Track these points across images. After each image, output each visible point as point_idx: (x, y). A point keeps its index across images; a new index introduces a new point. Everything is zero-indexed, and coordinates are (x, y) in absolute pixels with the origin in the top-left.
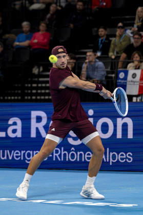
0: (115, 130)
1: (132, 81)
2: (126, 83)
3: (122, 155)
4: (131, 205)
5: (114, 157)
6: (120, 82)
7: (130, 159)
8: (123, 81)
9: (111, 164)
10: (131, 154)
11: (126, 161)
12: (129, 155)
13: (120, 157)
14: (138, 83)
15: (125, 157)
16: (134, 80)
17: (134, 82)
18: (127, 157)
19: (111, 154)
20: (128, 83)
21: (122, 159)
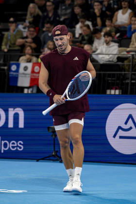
1: (23, 74)
2: (18, 75)
3: (13, 143)
4: (21, 191)
7: (20, 148)
8: (14, 74)
9: (2, 152)
10: (22, 143)
12: (20, 144)
13: (11, 145)
14: (29, 76)
15: (16, 145)
16: (26, 72)
19: (3, 142)
20: (20, 75)
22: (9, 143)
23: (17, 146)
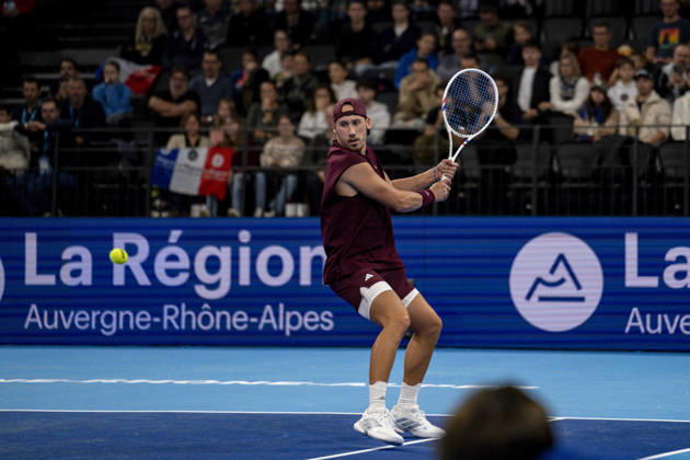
1: (187, 166)
2: (173, 166)
3: (312, 316)
5: (294, 321)
6: (160, 163)
7: (327, 324)
8: (166, 162)
10: (330, 314)
12: (327, 316)
13: (306, 320)
14: (200, 173)
15: (317, 319)
16: (193, 164)
17: (192, 169)
19: (288, 315)
20: (177, 168)
21: (311, 324)
22: (303, 315)
23: (321, 322)
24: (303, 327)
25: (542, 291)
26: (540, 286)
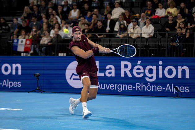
0: (12, 70)
1: (21, 44)
2: (17, 45)
3: (15, 83)
4: (19, 109)
5: (11, 84)
7: (19, 85)
9: (9, 88)
11: (17, 86)
12: (19, 83)
13: (14, 84)
14: (24, 46)
15: (17, 84)
18: (18, 84)
19: (10, 83)
21: (15, 85)
22: (13, 83)
23: (18, 85)
24: (13, 86)
25: (74, 77)
26: (73, 76)
